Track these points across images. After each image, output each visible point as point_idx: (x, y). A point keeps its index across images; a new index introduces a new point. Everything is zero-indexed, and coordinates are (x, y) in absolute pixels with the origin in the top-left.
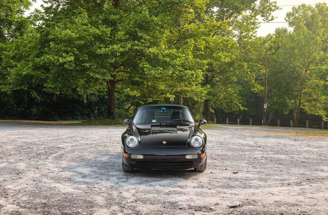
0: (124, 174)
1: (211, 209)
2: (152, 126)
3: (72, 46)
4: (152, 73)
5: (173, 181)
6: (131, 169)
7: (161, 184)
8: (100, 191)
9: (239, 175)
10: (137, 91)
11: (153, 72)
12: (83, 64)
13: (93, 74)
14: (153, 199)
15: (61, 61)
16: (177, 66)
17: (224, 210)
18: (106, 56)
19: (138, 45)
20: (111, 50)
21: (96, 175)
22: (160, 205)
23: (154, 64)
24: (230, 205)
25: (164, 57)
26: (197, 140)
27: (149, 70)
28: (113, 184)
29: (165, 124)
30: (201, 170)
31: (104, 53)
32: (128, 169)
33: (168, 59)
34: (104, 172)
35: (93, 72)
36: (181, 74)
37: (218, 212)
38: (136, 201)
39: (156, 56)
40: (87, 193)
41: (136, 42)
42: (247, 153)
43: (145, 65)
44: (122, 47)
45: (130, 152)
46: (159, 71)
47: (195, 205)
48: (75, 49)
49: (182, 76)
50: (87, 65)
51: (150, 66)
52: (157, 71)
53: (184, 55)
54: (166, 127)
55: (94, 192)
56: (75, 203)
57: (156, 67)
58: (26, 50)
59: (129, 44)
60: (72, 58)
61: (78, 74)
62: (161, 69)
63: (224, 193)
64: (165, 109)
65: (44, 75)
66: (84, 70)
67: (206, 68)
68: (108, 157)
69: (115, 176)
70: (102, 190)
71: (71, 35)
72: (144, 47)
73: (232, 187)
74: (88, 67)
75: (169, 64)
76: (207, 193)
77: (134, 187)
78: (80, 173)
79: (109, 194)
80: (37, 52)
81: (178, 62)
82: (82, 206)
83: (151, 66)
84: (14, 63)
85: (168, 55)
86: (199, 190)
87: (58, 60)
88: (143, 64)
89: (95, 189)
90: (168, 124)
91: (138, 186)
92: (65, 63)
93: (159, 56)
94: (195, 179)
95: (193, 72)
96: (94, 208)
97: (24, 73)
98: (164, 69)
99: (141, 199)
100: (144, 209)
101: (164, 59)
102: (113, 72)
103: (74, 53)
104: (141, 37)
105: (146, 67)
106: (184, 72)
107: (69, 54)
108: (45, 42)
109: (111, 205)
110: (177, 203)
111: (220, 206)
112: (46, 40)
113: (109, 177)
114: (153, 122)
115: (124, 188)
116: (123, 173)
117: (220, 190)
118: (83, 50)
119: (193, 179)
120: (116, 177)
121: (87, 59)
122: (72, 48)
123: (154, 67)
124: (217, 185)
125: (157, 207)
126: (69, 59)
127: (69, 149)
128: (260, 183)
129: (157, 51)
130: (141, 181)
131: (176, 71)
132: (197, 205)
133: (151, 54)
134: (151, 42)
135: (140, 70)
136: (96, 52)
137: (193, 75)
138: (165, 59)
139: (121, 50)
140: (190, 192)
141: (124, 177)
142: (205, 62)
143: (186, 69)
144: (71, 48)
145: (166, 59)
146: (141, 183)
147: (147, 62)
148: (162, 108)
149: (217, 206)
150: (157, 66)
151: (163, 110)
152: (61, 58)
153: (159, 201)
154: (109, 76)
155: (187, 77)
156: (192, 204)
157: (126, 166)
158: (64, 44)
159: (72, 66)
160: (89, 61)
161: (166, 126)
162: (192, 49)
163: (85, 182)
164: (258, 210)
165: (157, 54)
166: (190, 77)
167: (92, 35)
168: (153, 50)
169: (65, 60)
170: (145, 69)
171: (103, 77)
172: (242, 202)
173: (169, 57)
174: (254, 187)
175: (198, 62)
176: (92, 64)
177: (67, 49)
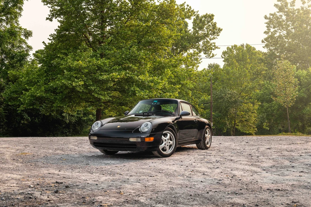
2: (136, 115)
3: (80, 73)
10: (113, 112)
11: (142, 94)
12: (89, 88)
13: (97, 95)
15: (74, 84)
18: (108, 81)
19: (129, 74)
20: (112, 77)
23: (142, 88)
25: (149, 83)
27: (139, 92)
31: (106, 79)
33: (152, 84)
35: (96, 93)
39: (143, 82)
41: (127, 71)
51: (139, 89)
52: (145, 93)
57: (143, 90)
58: (35, 77)
62: (148, 91)
65: (53, 97)
66: (90, 91)
71: (81, 65)
72: (134, 75)
74: (93, 89)
75: (153, 88)
80: (45, 79)
84: (28, 87)
85: (152, 81)
87: (72, 85)
88: (134, 88)
92: (76, 86)
93: (145, 82)
97: (38, 95)
98: (150, 92)
103: (83, 79)
104: (131, 67)
105: (136, 90)
107: (79, 80)
108: (48, 71)
112: (49, 70)
121: (91, 83)
126: (80, 83)
129: (144, 78)
133: (140, 81)
136: (99, 78)
139: (118, 77)
144: (80, 75)
152: (74, 82)
154: (108, 97)
158: (75, 72)
160: (93, 85)
161: (148, 116)
165: (144, 80)
167: (96, 65)
168: (141, 77)
169: (77, 84)
170: (136, 92)
175: (172, 87)
176: (95, 87)
177: (77, 76)
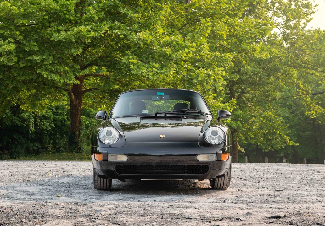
0: (96, 192)
1: (238, 219)
2: (142, 118)
3: (12, 27)
4: (142, 73)
5: (176, 198)
6: (108, 185)
7: (156, 200)
8: (57, 206)
9: (285, 192)
11: (144, 70)
12: (30, 58)
13: (47, 73)
14: (144, 211)
16: (182, 62)
17: (260, 221)
18: (68, 44)
19: (119, 28)
20: (76, 34)
21: (51, 193)
22: (155, 217)
23: (147, 59)
24: (270, 216)
25: (162, 47)
26: (215, 133)
27: (138, 67)
28: (78, 201)
29: (163, 115)
30: (221, 187)
31: (64, 38)
32: (102, 183)
33: (168, 50)
34: (63, 190)
35: (47, 70)
36: (190, 75)
37: (250, 222)
38: (116, 214)
39: (149, 46)
40: (35, 207)
41: (116, 22)
42: (298, 176)
43: (131, 59)
44: (95, 31)
45: (106, 152)
46: (154, 69)
47: (213, 216)
48: (18, 33)
49: (192, 78)
50: (37, 58)
51: (139, 61)
52: (150, 69)
53: (194, 44)
54: (165, 120)
55: (47, 207)
56: (16, 214)
57: (148, 63)
59: (105, 25)
60: (13, 47)
61: (21, 74)
62: (157, 65)
63: (260, 207)
64: (162, 94)
66: (32, 66)
67: (230, 65)
68: (71, 179)
69: (81, 193)
70: (60, 205)
71: (10, 10)
72: (130, 32)
73: (272, 202)
74: (39, 61)
75: (170, 58)
76: (232, 207)
77: (112, 202)
78: (24, 191)
79: (70, 209)
81: (185, 55)
82: (28, 217)
83: (141, 61)
85: (169, 44)
86: (219, 205)
88: (128, 59)
89: (49, 204)
90: (167, 115)
91: (119, 202)
93: (153, 46)
94: (213, 196)
95: (210, 71)
96: (47, 219)
98: (163, 67)
99: (124, 212)
100: (129, 219)
101: (162, 50)
102: (78, 72)
103: (15, 39)
104: (125, 15)
105: (132, 63)
106: (194, 72)
107: (7, 41)
109: (75, 218)
110: (183, 215)
111: (253, 216)
113: (71, 194)
114: (143, 112)
115: (96, 204)
116: (94, 191)
117: (254, 205)
118: (30, 35)
119: (209, 196)
120: (83, 194)
121: (36, 48)
122: (13, 30)
123: (145, 63)
124: (249, 200)
125: (149, 218)
126: (7, 47)
127: (7, 174)
128: (319, 199)
129: (151, 37)
130: (123, 198)
131: (182, 70)
132: (216, 216)
133: (141, 43)
134: (141, 24)
135: (122, 68)
136: (51, 37)
137: (209, 76)
138: (164, 49)
139: (93, 34)
140: (203, 206)
141: (96, 194)
142: (229, 55)
143: (198, 68)
145: (166, 49)
146: (124, 200)
147: (135, 55)
148: (158, 94)
149: (248, 216)
150: (151, 61)
151: (160, 96)
153: (153, 214)
154: (73, 77)
155: (200, 79)
156: (208, 215)
157: (99, 178)
159: (12, 60)
160: (40, 52)
161: (165, 118)
162: (207, 35)
163: (31, 198)
164: (316, 220)
165: (150, 42)
166: (205, 79)
167: (45, 11)
168: (144, 35)
170: (132, 67)
171: (64, 79)
172: (290, 213)
173: (170, 47)
174: (310, 202)
175: (217, 57)
176: (44, 57)
177: (4, 33)
